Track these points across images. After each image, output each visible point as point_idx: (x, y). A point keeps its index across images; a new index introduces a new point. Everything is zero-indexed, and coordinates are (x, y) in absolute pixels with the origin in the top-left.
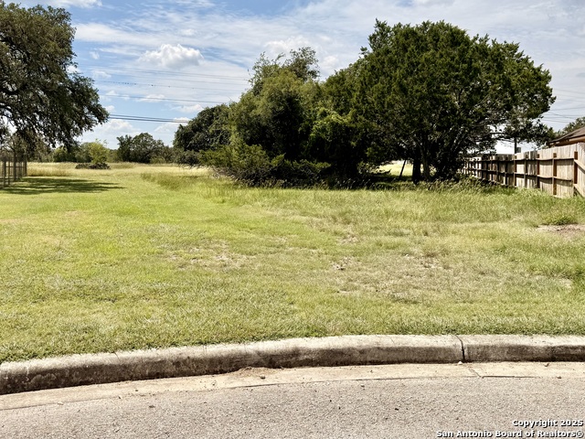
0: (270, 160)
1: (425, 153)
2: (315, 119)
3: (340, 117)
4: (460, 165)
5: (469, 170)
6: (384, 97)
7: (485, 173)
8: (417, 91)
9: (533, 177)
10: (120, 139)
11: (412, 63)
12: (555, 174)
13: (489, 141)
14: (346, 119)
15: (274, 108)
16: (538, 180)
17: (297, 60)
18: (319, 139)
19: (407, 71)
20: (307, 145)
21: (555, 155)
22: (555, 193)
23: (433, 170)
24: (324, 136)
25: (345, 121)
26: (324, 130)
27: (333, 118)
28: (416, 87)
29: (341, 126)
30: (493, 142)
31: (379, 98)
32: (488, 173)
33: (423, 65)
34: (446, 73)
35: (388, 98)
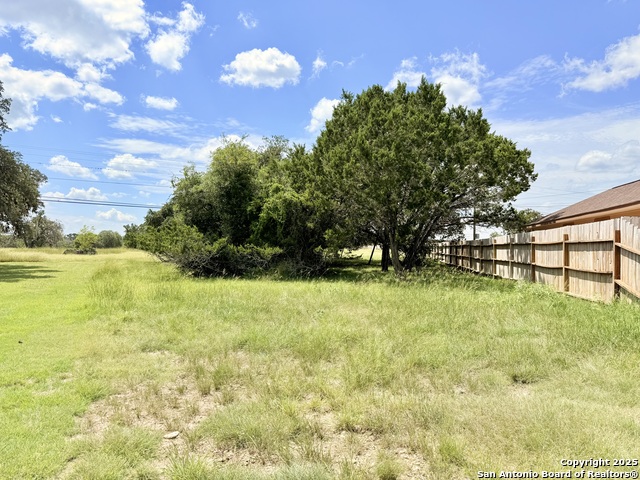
0: (211, 244)
1: (393, 236)
2: (268, 196)
3: (296, 195)
4: (428, 250)
5: (438, 254)
6: (343, 164)
7: (454, 258)
8: (383, 156)
9: (523, 265)
10: (127, 227)
11: (377, 123)
12: (567, 262)
13: (457, 226)
14: (303, 197)
15: (219, 184)
16: (531, 269)
17: (271, 147)
18: (270, 220)
19: (371, 132)
20: (257, 227)
21: (566, 237)
22: (567, 290)
23: (402, 256)
24: (275, 216)
25: (302, 198)
26: (276, 209)
27: (288, 195)
28: (382, 151)
29: (296, 205)
30: (460, 226)
31: (337, 166)
32: (457, 258)
33: (391, 123)
34: (418, 134)
35: (347, 166)
